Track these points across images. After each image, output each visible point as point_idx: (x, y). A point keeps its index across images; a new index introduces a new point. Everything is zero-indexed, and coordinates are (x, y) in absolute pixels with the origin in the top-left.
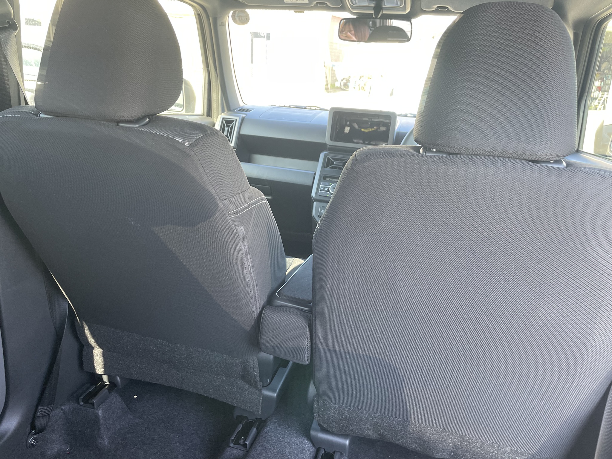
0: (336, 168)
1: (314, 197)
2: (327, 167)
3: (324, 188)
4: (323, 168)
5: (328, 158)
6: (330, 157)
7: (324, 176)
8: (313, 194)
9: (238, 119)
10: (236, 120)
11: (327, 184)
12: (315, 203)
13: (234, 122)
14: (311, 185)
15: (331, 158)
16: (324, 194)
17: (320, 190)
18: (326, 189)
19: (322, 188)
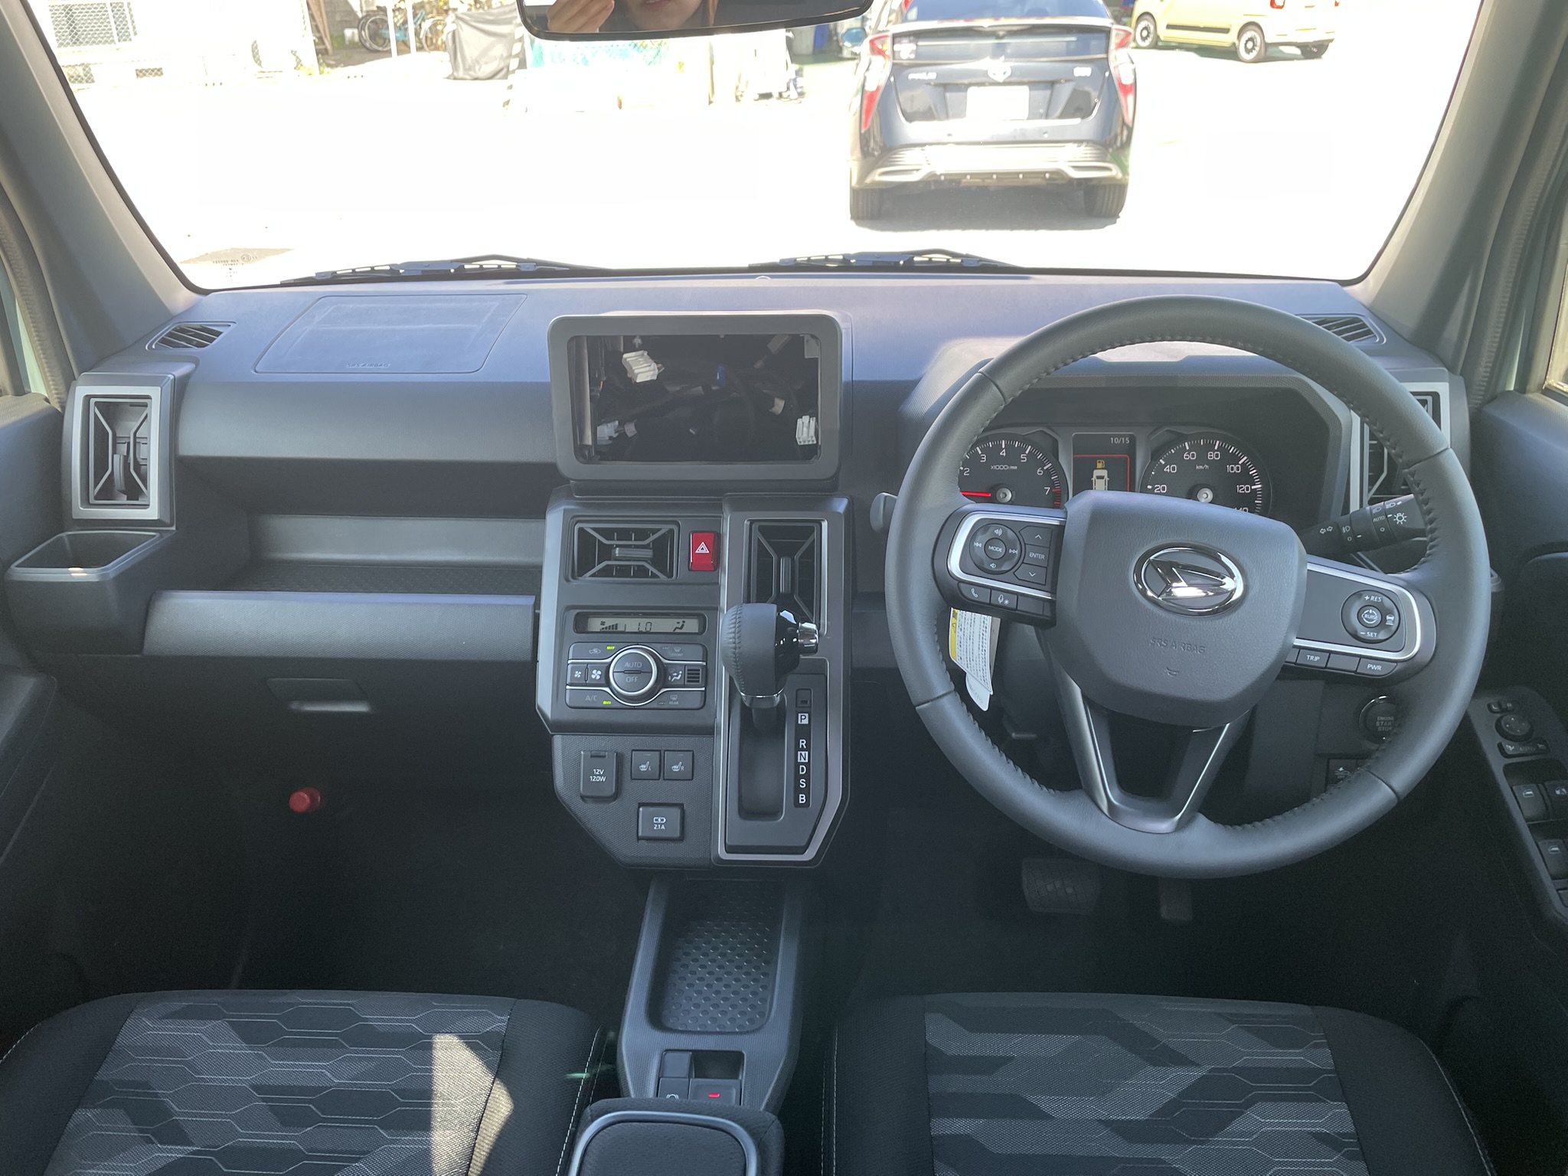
0: (623, 571)
1: (549, 715)
3: (586, 671)
4: (567, 580)
5: (581, 530)
6: (588, 527)
8: (544, 700)
9: (154, 392)
11: (595, 651)
12: (558, 741)
14: (528, 657)
15: (594, 529)
16: (588, 698)
17: (568, 681)
18: (596, 675)
19: (578, 674)
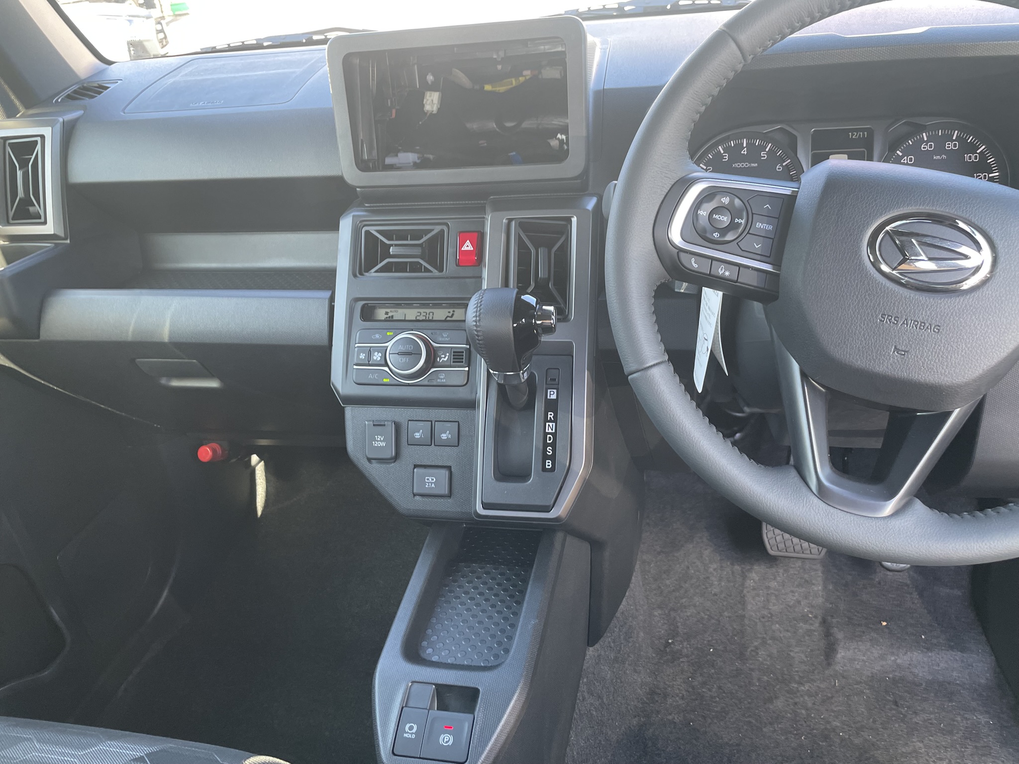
2: (368, 270)
7: (365, 304)
10: (43, 137)
13: (39, 147)
